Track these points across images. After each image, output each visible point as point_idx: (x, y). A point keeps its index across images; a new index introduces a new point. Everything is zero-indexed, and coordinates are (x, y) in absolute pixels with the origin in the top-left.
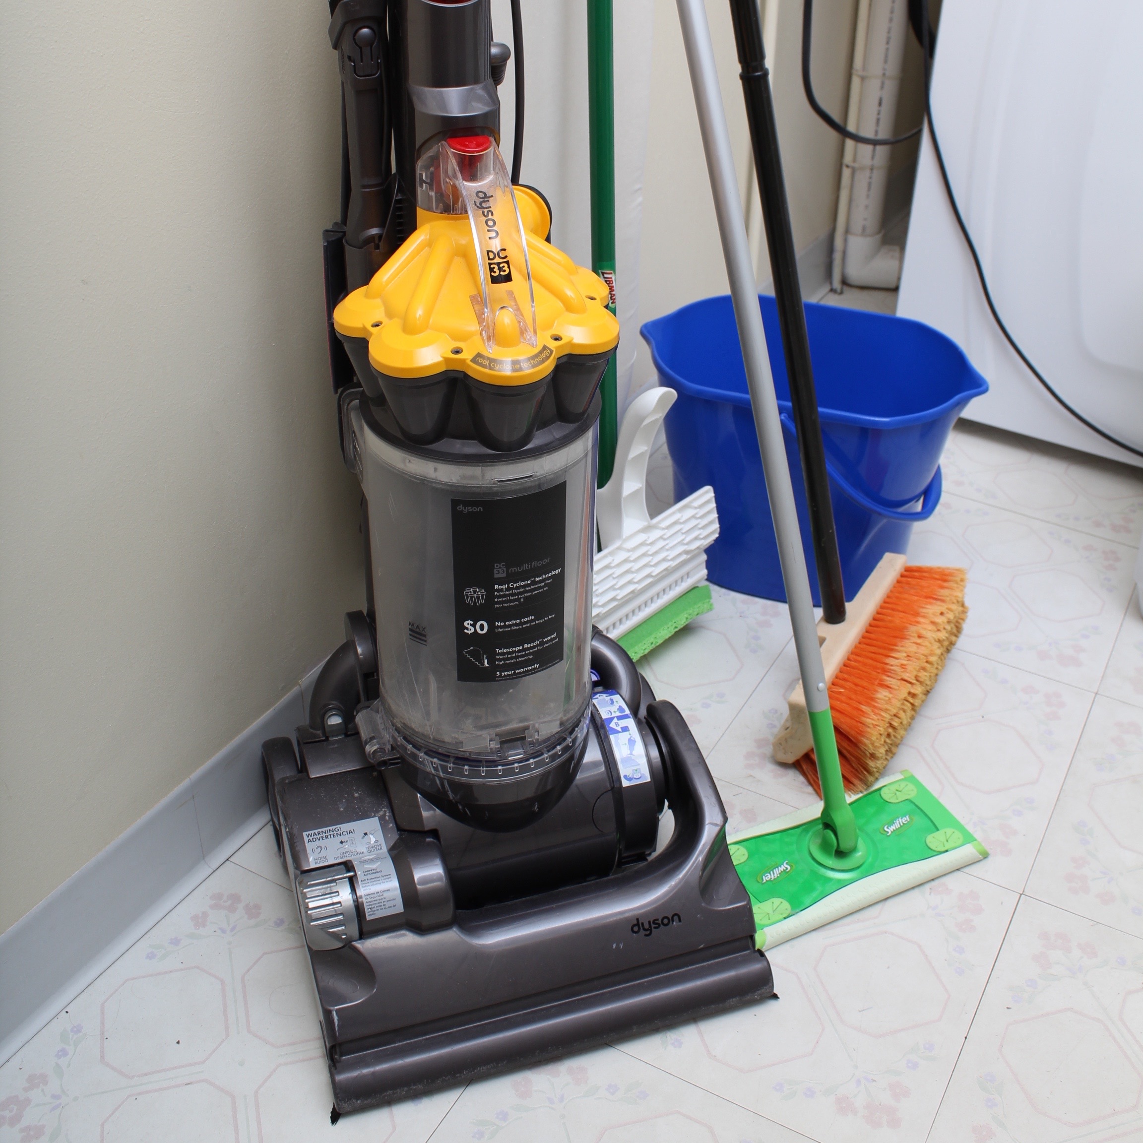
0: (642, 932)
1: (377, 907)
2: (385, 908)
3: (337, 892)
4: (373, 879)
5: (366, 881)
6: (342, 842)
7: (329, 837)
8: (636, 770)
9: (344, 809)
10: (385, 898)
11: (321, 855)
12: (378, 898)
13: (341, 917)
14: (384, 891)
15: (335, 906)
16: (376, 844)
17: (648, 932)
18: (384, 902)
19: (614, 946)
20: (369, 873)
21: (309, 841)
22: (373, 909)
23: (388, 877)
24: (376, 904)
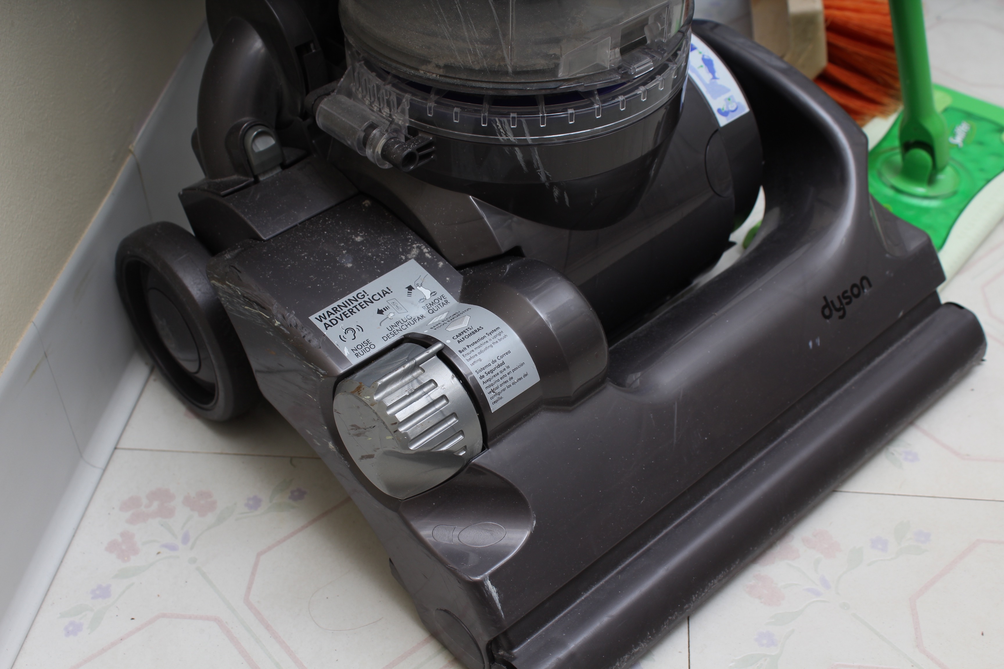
0: (836, 314)
1: (501, 385)
2: (513, 384)
3: (432, 381)
4: (476, 342)
5: (468, 350)
6: (380, 312)
7: (355, 310)
8: (729, 99)
9: (352, 263)
10: (508, 367)
11: (359, 341)
12: (498, 371)
13: (453, 420)
14: (502, 357)
15: (437, 406)
16: (436, 297)
17: (841, 313)
18: (508, 374)
19: (811, 344)
20: (463, 336)
21: (327, 326)
22: (497, 391)
23: (497, 332)
24: (498, 380)
